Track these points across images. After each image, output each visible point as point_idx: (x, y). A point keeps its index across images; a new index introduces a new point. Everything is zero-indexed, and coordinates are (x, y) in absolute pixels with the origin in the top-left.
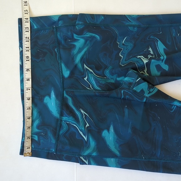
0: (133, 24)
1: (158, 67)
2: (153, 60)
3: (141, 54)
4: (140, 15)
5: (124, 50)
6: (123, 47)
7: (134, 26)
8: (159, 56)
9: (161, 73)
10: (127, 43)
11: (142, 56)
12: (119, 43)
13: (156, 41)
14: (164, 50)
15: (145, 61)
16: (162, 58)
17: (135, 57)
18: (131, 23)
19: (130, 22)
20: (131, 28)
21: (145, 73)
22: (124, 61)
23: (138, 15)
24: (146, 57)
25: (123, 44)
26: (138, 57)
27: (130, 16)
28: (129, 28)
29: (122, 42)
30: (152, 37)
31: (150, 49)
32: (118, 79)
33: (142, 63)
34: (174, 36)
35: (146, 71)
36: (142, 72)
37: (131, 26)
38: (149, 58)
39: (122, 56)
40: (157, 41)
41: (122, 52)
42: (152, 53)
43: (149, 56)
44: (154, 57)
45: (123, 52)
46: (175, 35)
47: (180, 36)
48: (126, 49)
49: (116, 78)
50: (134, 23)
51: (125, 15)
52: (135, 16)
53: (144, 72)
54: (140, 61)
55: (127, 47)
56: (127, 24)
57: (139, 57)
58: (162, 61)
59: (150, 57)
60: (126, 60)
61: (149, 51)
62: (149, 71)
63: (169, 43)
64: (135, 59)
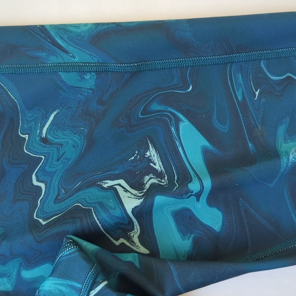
0: (77, 60)
1: (185, 220)
2: (159, 199)
3: (117, 172)
4: (104, 24)
5: (47, 160)
6: (46, 150)
7: (81, 69)
8: (185, 177)
9: (196, 242)
10: (60, 133)
11: (122, 182)
12: (27, 137)
13: (171, 120)
14: (205, 152)
15: (131, 202)
16: (194, 186)
17: (93, 184)
18: (67, 58)
19: (63, 54)
20: (69, 78)
21: (133, 242)
22: (52, 203)
23: (97, 25)
24: (137, 185)
25: (45, 140)
26: (105, 186)
27: (62, 29)
28: (63, 75)
29: (41, 132)
30: (155, 107)
31: (152, 153)
32: (27, 274)
33: (118, 213)
34: (240, 98)
35: (135, 234)
36: (122, 240)
37: (69, 68)
38: (147, 186)
39: (43, 186)
40: (178, 120)
41: (42, 169)
42: (158, 166)
43: (147, 178)
44: (165, 182)
45: (47, 168)
46: (244, 98)
47: (264, 100)
48: (55, 157)
49: (19, 273)
50: (79, 56)
51: (42, 29)
52: (84, 29)
53: (129, 239)
54: (111, 203)
55: (62, 151)
56: (53, 60)
57: (110, 183)
58: (198, 196)
59: (152, 185)
60: (57, 200)
61: (149, 160)
62: (148, 238)
63: (223, 128)
64: (94, 191)
